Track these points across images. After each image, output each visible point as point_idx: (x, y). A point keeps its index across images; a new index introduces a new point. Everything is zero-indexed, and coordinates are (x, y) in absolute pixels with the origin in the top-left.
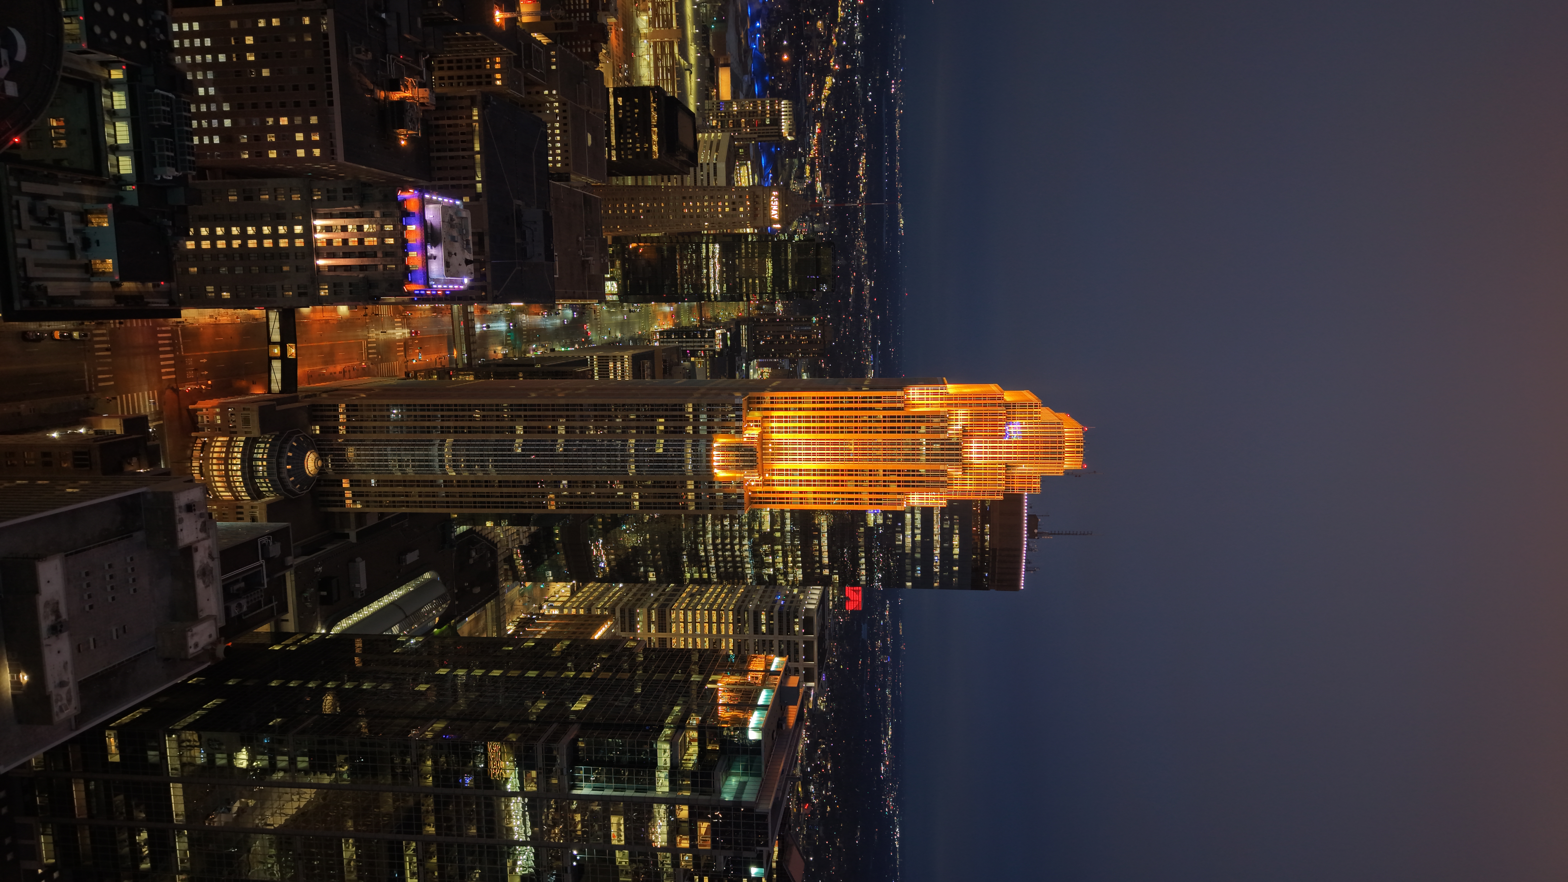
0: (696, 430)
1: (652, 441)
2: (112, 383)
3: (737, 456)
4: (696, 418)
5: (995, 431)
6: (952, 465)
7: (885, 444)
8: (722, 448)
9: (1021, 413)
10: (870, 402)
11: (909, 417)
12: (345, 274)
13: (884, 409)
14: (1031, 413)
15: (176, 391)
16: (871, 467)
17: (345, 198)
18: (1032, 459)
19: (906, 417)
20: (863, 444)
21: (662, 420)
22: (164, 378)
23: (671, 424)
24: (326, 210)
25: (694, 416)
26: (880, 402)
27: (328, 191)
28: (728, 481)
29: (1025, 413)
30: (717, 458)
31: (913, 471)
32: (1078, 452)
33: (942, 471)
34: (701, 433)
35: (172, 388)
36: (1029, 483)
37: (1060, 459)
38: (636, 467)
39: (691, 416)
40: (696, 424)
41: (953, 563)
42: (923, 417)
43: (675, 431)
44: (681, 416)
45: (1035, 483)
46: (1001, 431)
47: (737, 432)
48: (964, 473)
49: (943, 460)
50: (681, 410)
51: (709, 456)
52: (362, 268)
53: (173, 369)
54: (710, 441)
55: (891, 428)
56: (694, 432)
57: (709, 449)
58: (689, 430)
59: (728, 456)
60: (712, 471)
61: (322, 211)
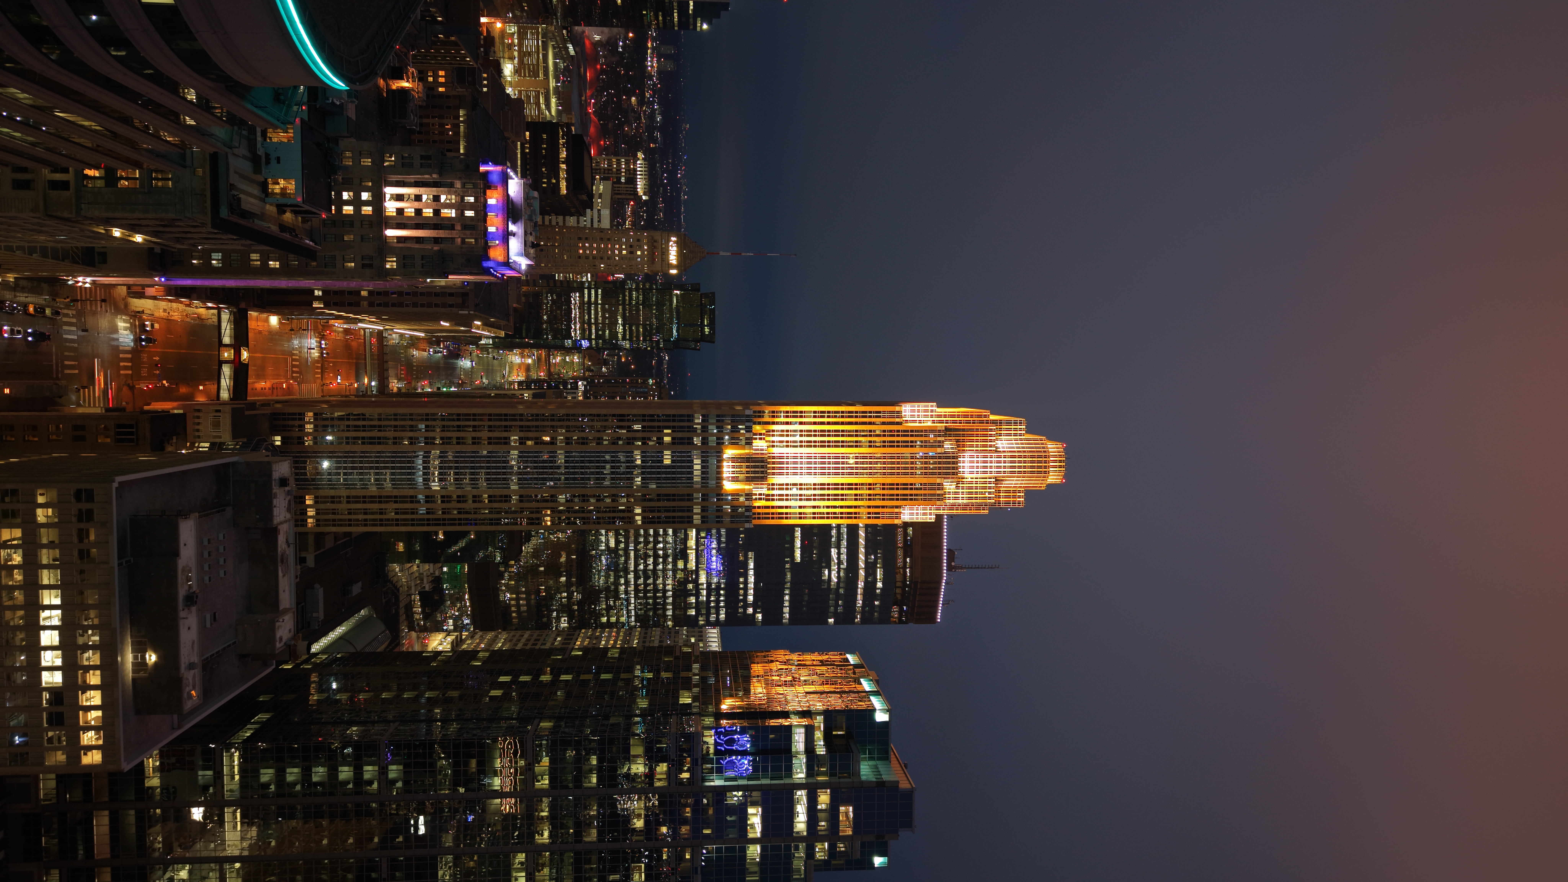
0: (705, 441)
1: (658, 452)
2: (77, 371)
3: (747, 467)
4: (705, 429)
5: (986, 446)
6: (948, 478)
7: (884, 458)
8: (733, 459)
9: (1007, 430)
10: (870, 417)
11: (907, 431)
12: (417, 246)
13: (883, 423)
14: (1015, 430)
15: (132, 388)
16: (870, 481)
17: (422, 166)
18: (1019, 472)
19: (905, 431)
20: (864, 458)
21: (669, 431)
22: (122, 372)
23: (680, 435)
24: (399, 178)
25: (703, 427)
26: (880, 417)
27: (403, 157)
28: (736, 494)
29: (1010, 430)
30: (727, 469)
31: (911, 484)
32: (1060, 467)
33: (939, 484)
34: (710, 444)
35: (128, 385)
36: (1014, 497)
37: (1045, 472)
38: (643, 479)
39: (699, 427)
40: (705, 435)
41: (875, 597)
42: (922, 431)
43: (682, 442)
44: (689, 427)
45: (1019, 497)
46: (991, 446)
47: (747, 444)
48: (957, 488)
49: (940, 474)
50: (689, 421)
51: (720, 467)
52: (436, 240)
53: (130, 364)
54: (720, 452)
55: (891, 442)
56: (702, 443)
57: (720, 461)
58: (697, 441)
59: (740, 467)
60: (720, 483)
61: (394, 178)
